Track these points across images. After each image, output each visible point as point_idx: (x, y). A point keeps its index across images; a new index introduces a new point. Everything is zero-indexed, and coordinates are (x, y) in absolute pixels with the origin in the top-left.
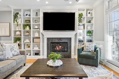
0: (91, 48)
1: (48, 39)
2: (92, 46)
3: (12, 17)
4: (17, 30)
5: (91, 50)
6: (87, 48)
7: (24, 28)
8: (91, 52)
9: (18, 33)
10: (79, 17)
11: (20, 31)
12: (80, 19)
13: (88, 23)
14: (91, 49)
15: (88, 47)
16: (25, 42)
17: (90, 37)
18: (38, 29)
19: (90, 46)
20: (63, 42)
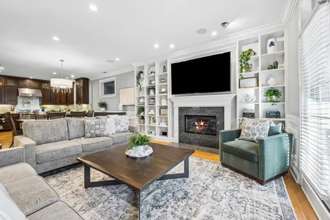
0: (256, 132)
1: (181, 109)
2: (260, 127)
3: (135, 78)
4: (141, 96)
5: (255, 138)
6: (246, 131)
7: (148, 93)
8: (255, 142)
9: (141, 100)
10: (240, 61)
11: (144, 97)
12: (244, 63)
13: (269, 69)
14: (257, 135)
15: (249, 128)
16: (149, 113)
17: (273, 105)
18: (164, 93)
19: (256, 127)
20: (207, 115)
